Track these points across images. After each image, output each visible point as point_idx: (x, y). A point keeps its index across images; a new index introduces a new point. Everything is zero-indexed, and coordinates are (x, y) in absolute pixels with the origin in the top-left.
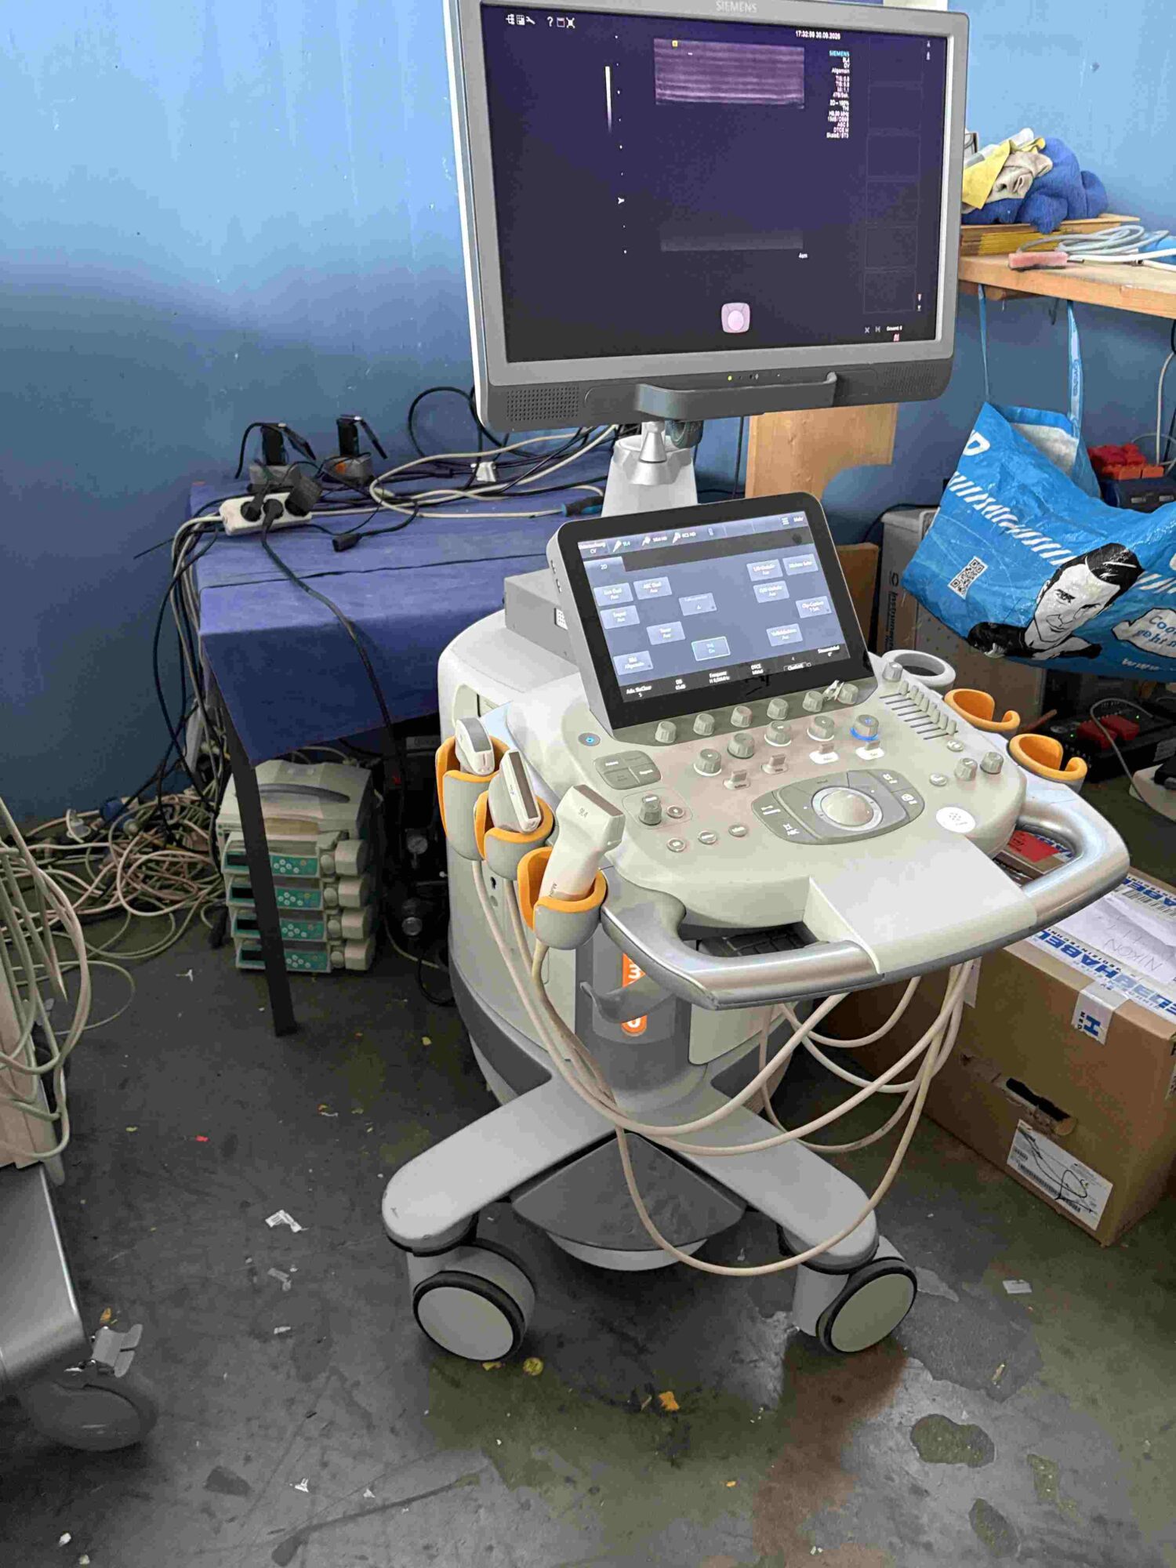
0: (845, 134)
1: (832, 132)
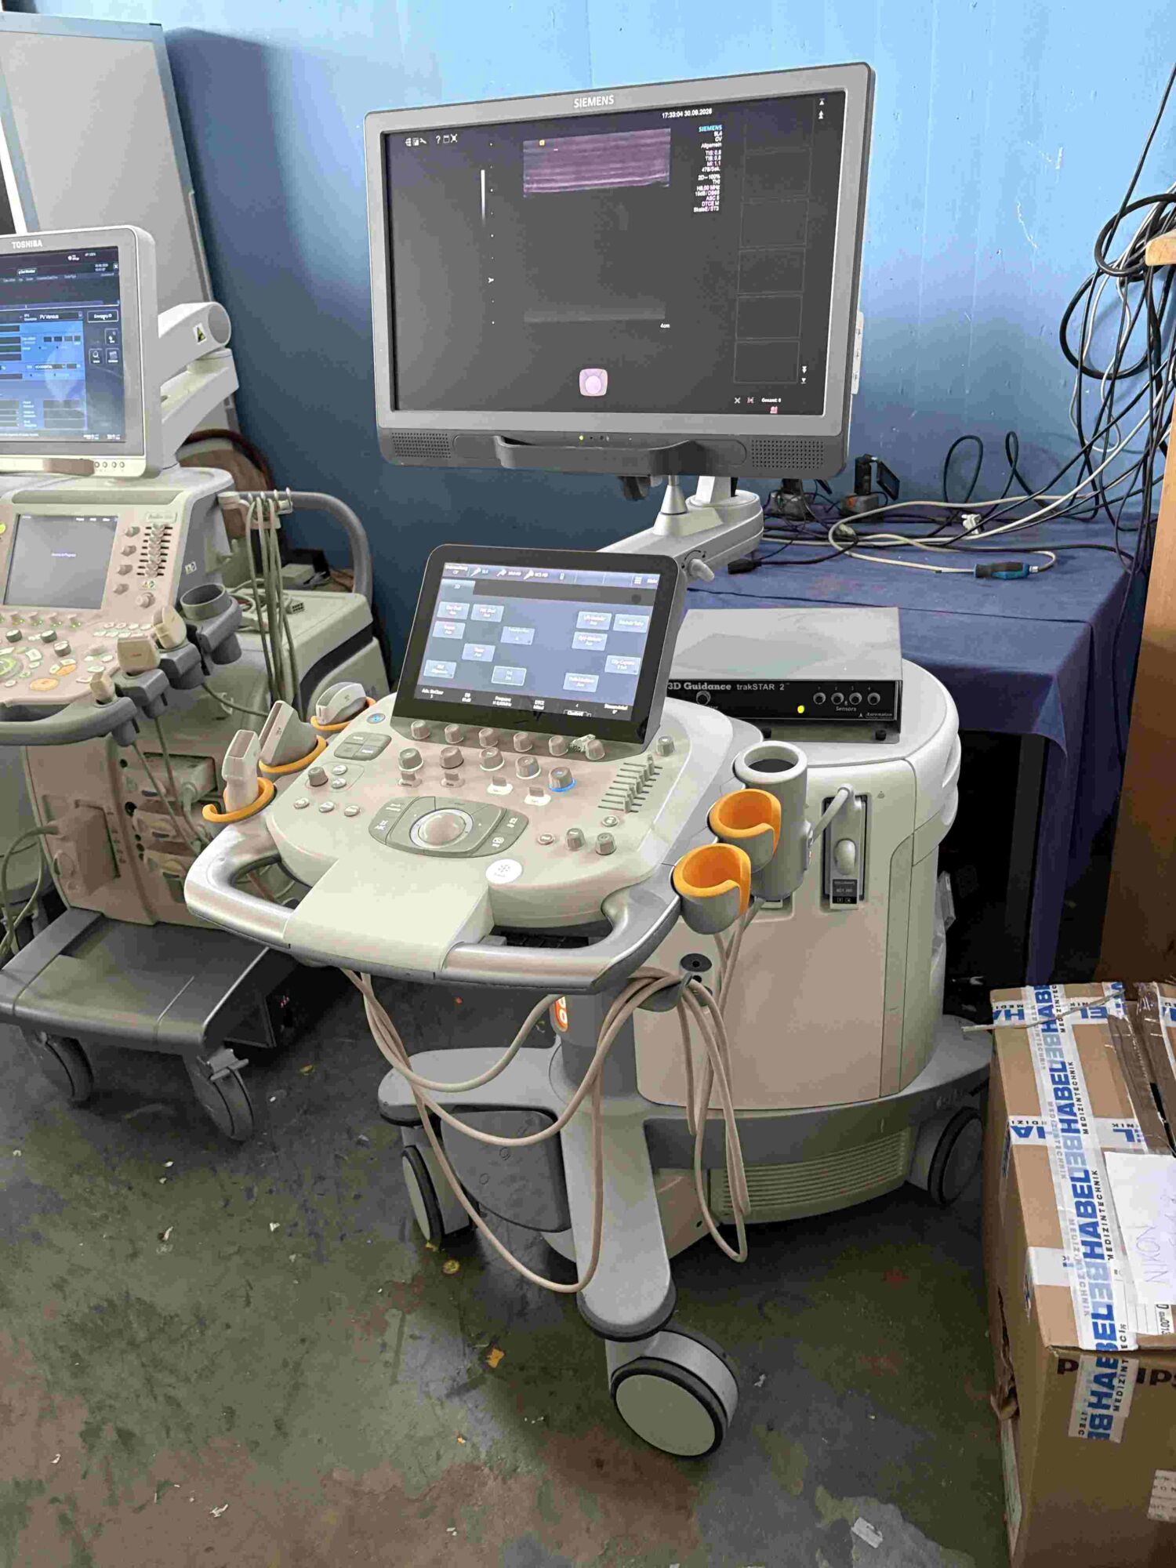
0: (714, 207)
1: (700, 206)
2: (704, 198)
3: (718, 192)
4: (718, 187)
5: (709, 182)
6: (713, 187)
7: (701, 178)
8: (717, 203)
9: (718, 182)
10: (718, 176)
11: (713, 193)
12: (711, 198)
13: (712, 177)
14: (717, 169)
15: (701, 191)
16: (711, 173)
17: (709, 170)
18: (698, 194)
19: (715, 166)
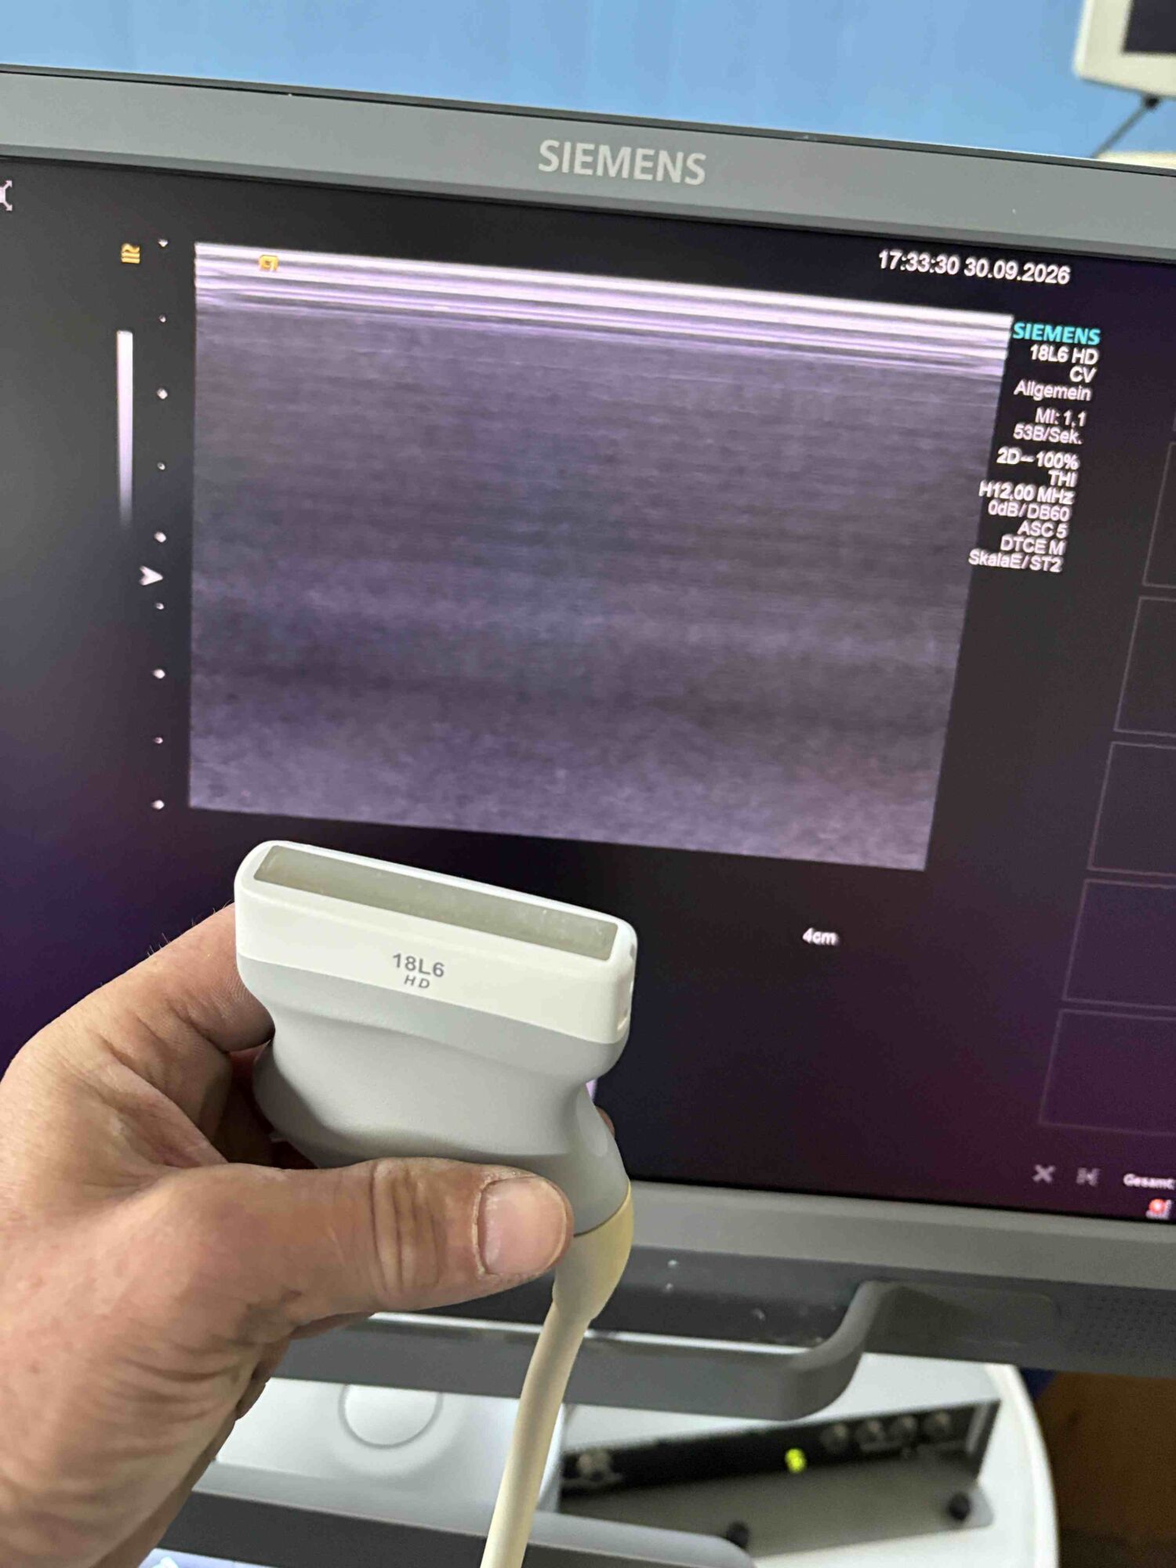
0: (1049, 557)
1: (993, 548)
2: (1012, 525)
3: (1064, 514)
4: (1068, 498)
5: (1039, 477)
6: (1046, 494)
7: (1008, 456)
8: (1059, 548)
9: (1071, 480)
10: (1072, 462)
11: (1045, 512)
12: (1037, 529)
13: (1045, 459)
14: (1071, 437)
15: (1005, 500)
16: (1046, 446)
17: (1036, 434)
18: (995, 509)
19: (1064, 427)
